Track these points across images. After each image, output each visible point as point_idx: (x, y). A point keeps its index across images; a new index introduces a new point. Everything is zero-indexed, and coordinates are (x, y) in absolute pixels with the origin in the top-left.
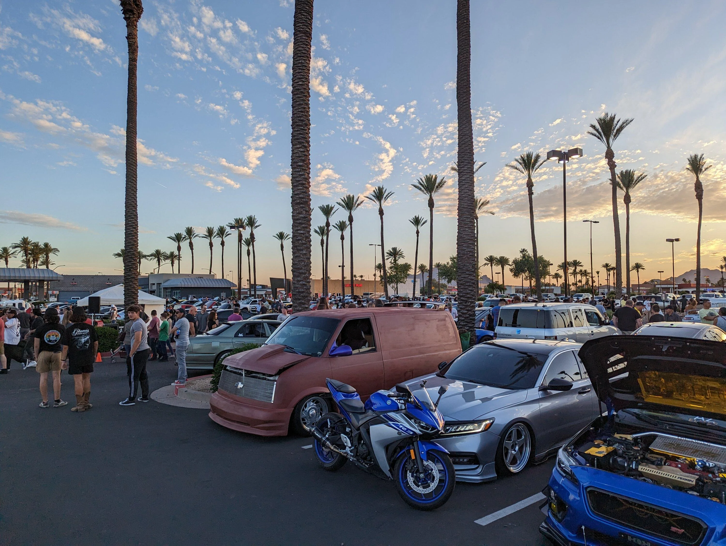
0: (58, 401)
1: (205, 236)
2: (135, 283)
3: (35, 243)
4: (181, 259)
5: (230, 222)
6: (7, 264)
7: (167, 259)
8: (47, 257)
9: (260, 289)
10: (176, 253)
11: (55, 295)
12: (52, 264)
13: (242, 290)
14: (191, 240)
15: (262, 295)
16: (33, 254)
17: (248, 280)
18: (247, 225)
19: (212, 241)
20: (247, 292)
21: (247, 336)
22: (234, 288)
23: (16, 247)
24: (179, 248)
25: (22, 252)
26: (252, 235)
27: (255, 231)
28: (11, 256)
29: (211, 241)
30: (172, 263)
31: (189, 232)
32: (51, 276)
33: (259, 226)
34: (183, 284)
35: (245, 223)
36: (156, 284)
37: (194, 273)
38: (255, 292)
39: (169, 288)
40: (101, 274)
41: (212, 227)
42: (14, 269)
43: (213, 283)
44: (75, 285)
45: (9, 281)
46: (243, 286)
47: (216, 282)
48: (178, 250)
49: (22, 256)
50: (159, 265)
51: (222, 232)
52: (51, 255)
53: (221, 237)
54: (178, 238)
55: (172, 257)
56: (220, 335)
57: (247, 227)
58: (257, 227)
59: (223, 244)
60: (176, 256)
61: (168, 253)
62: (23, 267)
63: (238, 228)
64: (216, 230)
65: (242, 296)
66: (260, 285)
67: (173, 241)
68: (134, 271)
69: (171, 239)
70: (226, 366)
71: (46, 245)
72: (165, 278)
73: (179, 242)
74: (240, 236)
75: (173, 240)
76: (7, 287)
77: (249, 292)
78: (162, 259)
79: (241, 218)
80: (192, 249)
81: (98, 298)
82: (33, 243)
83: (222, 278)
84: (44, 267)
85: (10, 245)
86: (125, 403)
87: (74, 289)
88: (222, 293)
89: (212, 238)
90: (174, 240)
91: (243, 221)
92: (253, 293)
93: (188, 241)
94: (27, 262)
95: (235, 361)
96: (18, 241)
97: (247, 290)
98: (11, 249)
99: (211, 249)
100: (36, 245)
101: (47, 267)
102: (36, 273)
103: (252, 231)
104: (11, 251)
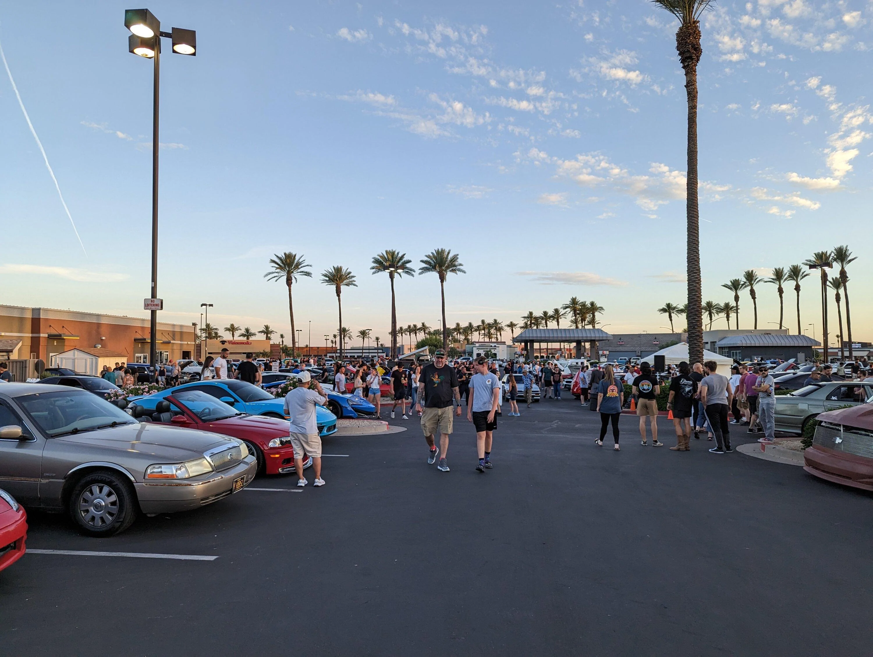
0: (656, 441)
1: (772, 280)
2: (700, 341)
3: (583, 303)
4: (739, 311)
5: (808, 259)
6: (558, 325)
7: (720, 312)
8: (594, 316)
9: (858, 348)
10: (733, 303)
11: (605, 355)
12: (598, 323)
13: (829, 350)
14: (752, 287)
15: (862, 357)
16: (581, 313)
17: (838, 336)
18: (835, 260)
19: (782, 286)
20: (837, 353)
21: (843, 399)
22: (816, 347)
23: (566, 308)
24: (737, 298)
25: (572, 313)
26: (843, 273)
27: (848, 268)
28: (561, 317)
29: (780, 285)
30: (728, 317)
31: (750, 277)
32: (601, 335)
33: (853, 259)
34: (744, 342)
35: (831, 258)
36: (709, 343)
37: (758, 328)
38: (851, 353)
39: (727, 347)
40: (645, 333)
41: (781, 268)
42: (553, 329)
43: (786, 340)
44: (622, 345)
45: (560, 341)
46: (830, 345)
47: (790, 339)
48: (735, 300)
49: (572, 317)
50: (711, 319)
51: (795, 273)
52: (597, 314)
53: (794, 279)
54: (735, 285)
55: (727, 309)
56: (808, 397)
57: (835, 264)
58: (850, 261)
59: (797, 288)
60: (733, 307)
61: (722, 305)
62: (571, 328)
63: (821, 266)
64: (786, 271)
65: (829, 358)
66: (859, 343)
67: (729, 290)
68: (699, 328)
69: (726, 287)
70: (821, 422)
71: (592, 304)
72: (721, 336)
73: (736, 290)
74: (824, 276)
75: (729, 288)
76: (559, 348)
77: (840, 354)
78: (714, 312)
79: (824, 251)
80: (754, 298)
81: (663, 357)
82: (581, 303)
83: (797, 334)
84: (590, 327)
85: (561, 306)
86: (713, 451)
87: (621, 349)
88: (798, 354)
89: (782, 281)
90: (731, 289)
91: (828, 254)
92: (847, 354)
93: (749, 288)
94: (576, 322)
95: (831, 417)
96: (568, 302)
97: (836, 350)
98: (562, 310)
99: (781, 297)
100: (584, 305)
101: (594, 327)
102: (584, 332)
103: (843, 268)
104: (562, 311)
